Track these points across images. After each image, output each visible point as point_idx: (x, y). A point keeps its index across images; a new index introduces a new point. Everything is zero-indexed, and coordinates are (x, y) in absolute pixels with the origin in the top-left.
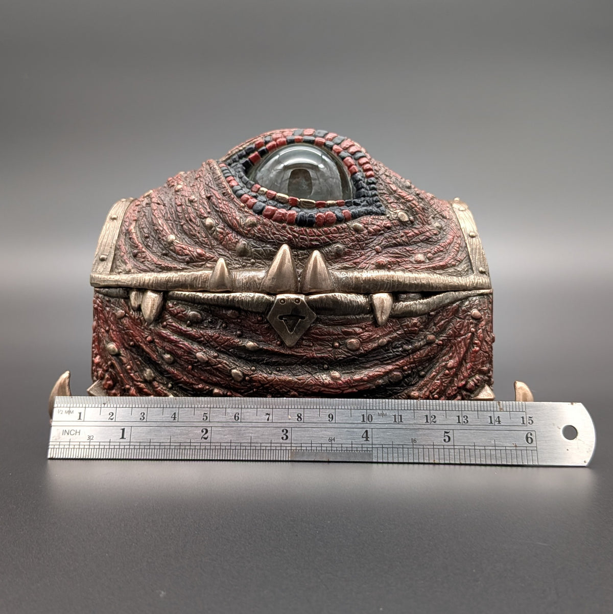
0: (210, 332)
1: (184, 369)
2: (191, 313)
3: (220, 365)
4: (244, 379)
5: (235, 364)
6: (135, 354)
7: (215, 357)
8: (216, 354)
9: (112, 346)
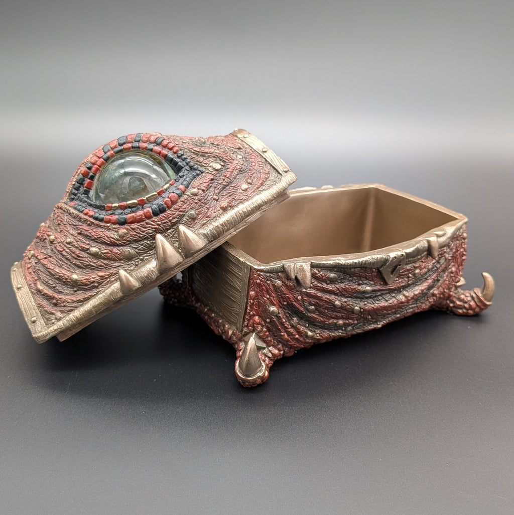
0: (342, 285)
1: (321, 313)
2: (332, 275)
3: (348, 307)
4: (360, 311)
5: (356, 303)
6: (286, 310)
7: (346, 302)
8: (346, 300)
9: (273, 309)
